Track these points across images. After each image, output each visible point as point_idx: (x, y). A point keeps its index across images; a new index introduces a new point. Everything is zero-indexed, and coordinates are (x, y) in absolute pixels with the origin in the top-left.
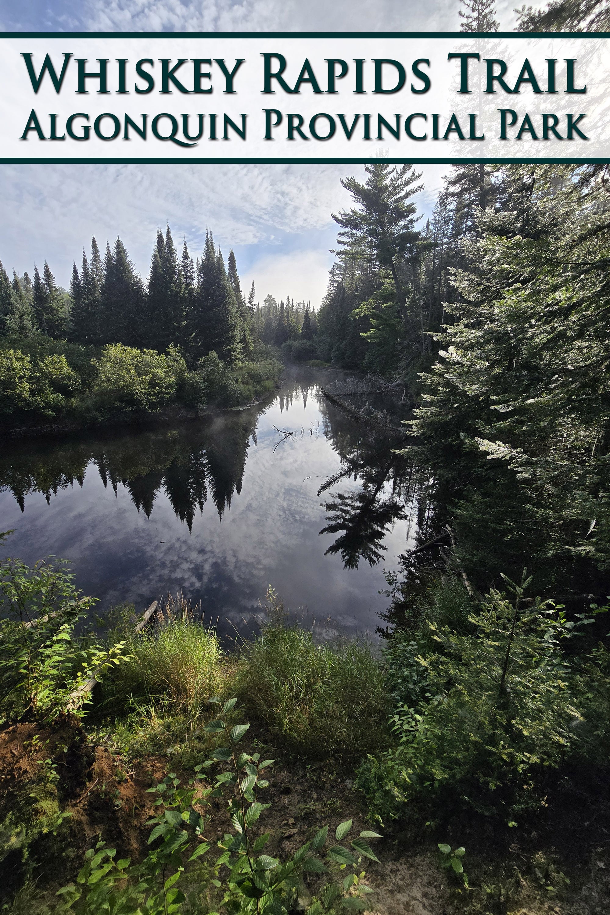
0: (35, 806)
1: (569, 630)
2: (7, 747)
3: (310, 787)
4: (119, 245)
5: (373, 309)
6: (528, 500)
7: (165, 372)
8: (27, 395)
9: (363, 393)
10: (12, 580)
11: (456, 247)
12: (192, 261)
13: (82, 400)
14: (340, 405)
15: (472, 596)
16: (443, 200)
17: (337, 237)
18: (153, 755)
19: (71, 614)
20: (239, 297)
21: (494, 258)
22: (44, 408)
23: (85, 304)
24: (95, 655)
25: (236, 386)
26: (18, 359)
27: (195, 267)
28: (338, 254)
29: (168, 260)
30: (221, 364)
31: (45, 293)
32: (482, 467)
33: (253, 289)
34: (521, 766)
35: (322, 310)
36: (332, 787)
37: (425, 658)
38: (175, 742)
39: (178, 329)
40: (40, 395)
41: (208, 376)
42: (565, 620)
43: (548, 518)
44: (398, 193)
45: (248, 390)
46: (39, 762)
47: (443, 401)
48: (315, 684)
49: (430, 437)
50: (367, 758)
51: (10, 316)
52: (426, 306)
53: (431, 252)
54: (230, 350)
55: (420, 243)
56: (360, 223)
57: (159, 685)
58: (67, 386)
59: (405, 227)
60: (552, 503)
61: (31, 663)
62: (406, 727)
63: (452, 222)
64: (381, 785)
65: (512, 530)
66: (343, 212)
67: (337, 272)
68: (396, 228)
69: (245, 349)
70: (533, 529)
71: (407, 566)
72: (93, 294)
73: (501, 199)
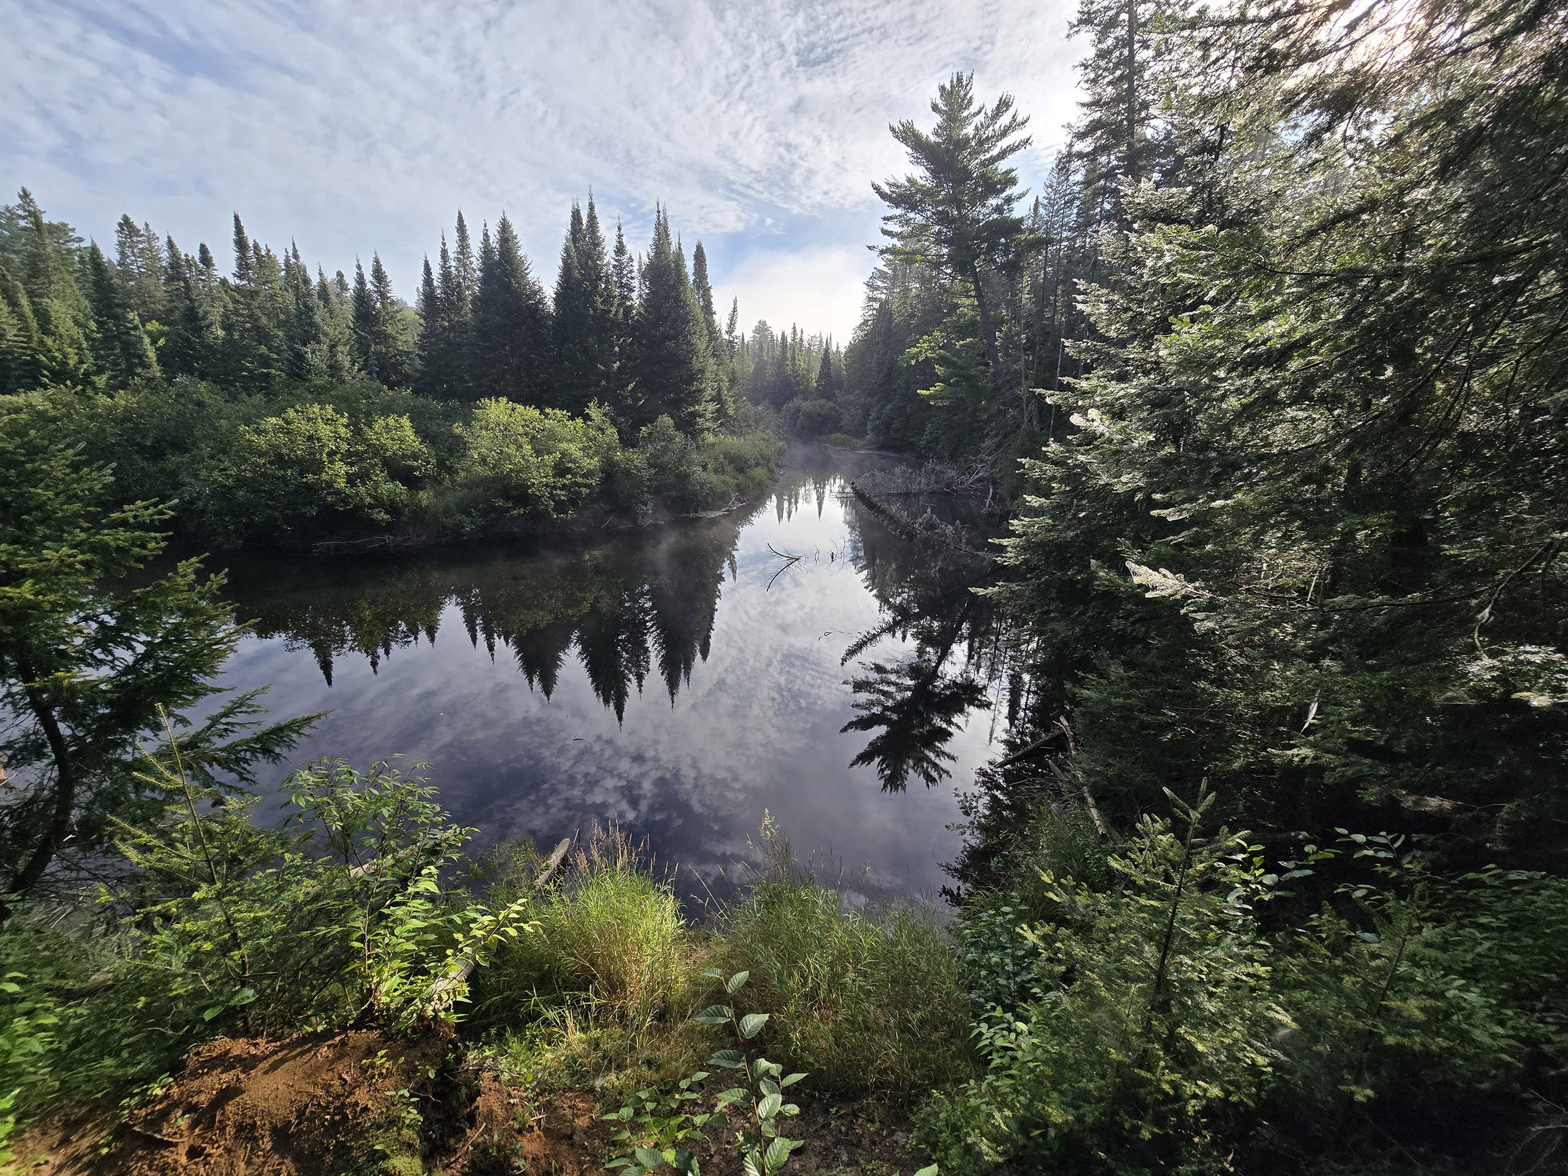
0: (383, 1165)
1: (1270, 888)
2: (332, 1070)
3: (836, 1144)
4: (505, 228)
5: (940, 348)
6: (1201, 674)
7: (583, 449)
8: (341, 483)
9: (920, 493)
10: (332, 794)
11: (1084, 247)
12: (631, 259)
13: (439, 494)
14: (883, 512)
15: (1103, 835)
16: (1063, 166)
17: (881, 224)
18: (571, 1089)
19: (434, 852)
20: (710, 324)
21: (1160, 263)
22: (371, 506)
23: (444, 328)
24: (474, 920)
25: (704, 475)
26: (327, 422)
27: (636, 268)
28: (882, 252)
29: (589, 256)
30: (679, 438)
31: (374, 308)
32: (1125, 618)
33: (735, 310)
34: (1193, 1102)
35: (852, 349)
36: (874, 1143)
37: (1032, 928)
38: (608, 1069)
39: (606, 375)
40: (364, 484)
41: (657, 457)
42: (1262, 871)
43: (1236, 705)
44: (988, 150)
45: (724, 482)
46: (388, 1093)
47: (1060, 506)
48: (843, 975)
49: (1036, 568)
50: (930, 1096)
51: (313, 345)
52: (1030, 346)
53: (1040, 253)
54: (694, 415)
55: (1023, 237)
56: (921, 201)
57: (578, 977)
58: (413, 469)
59: (998, 209)
60: (1241, 681)
61: (369, 932)
62: (999, 1042)
63: (1078, 203)
64: (958, 1137)
65: (1174, 724)
66: (892, 181)
67: (879, 283)
68: (983, 210)
69: (721, 413)
70: (1209, 724)
71: (989, 789)
72: (458, 311)
73: (1163, 166)
